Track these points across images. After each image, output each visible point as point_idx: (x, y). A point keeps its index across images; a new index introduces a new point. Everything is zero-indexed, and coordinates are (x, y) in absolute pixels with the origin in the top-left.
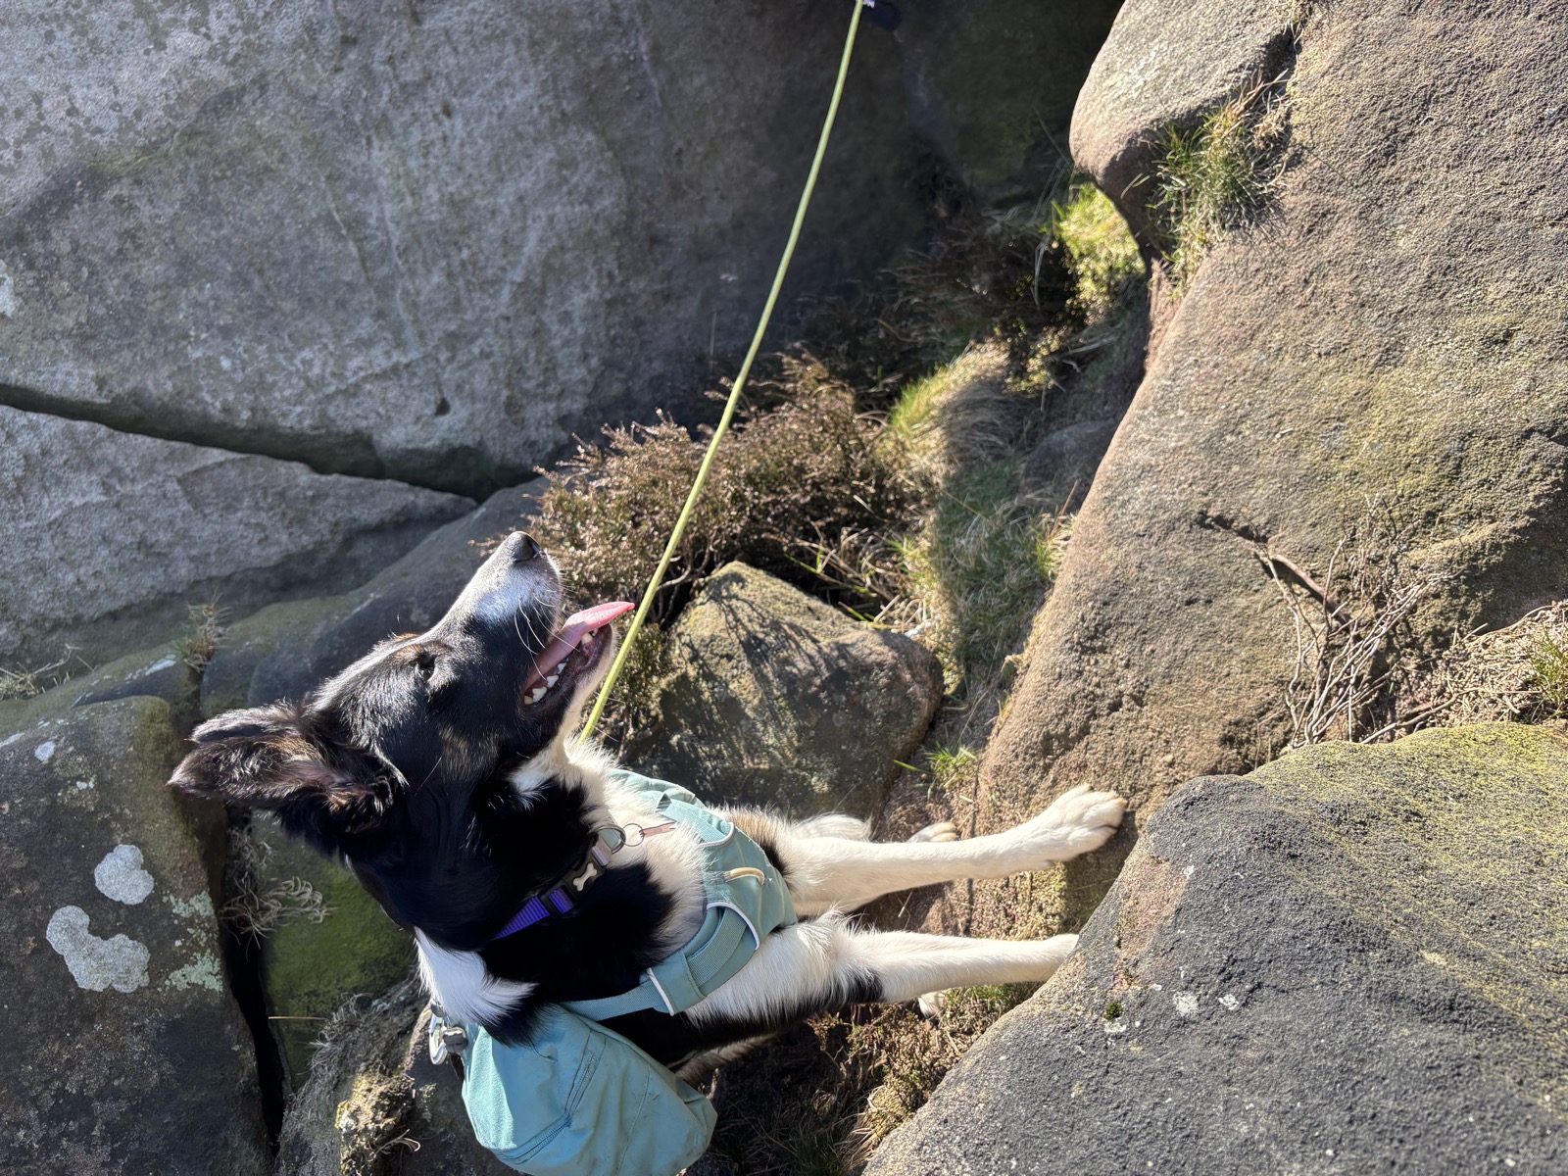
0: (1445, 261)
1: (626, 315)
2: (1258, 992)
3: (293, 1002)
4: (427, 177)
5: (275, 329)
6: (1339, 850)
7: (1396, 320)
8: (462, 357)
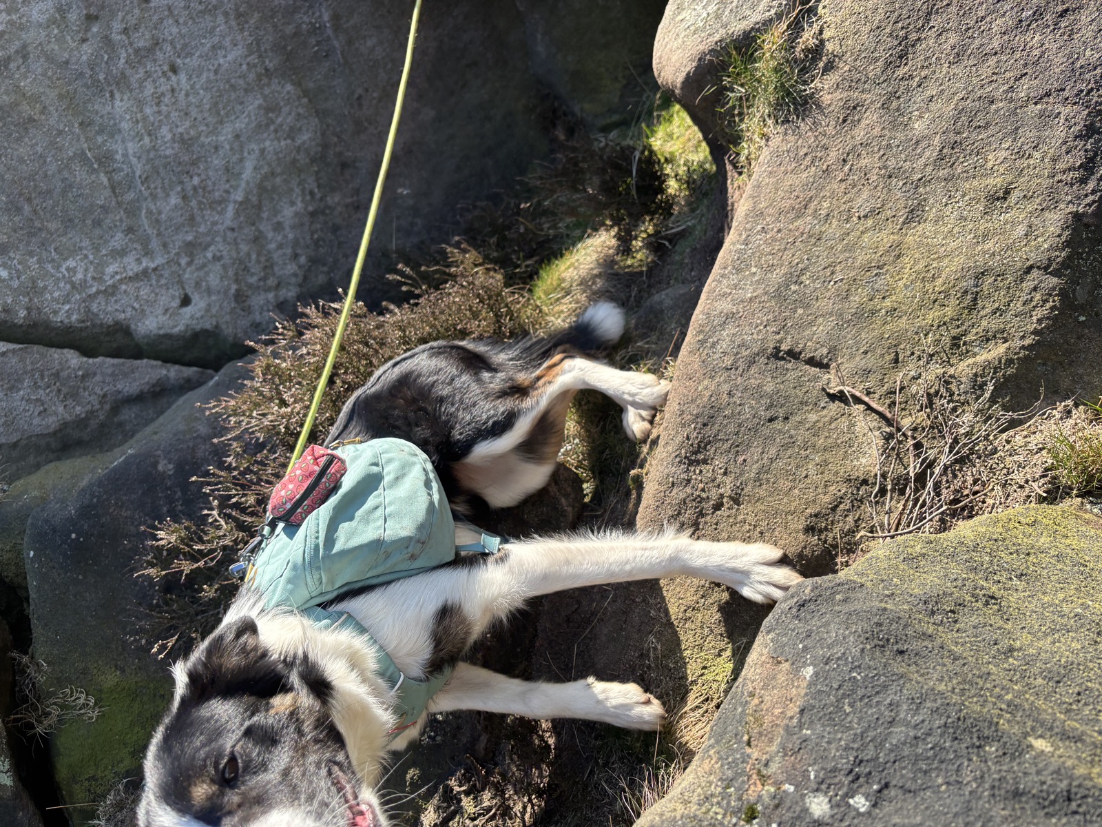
0: (952, 137)
1: (326, 223)
2: (886, 792)
3: (76, 787)
4: (160, 121)
5: (43, 244)
6: (939, 641)
7: (917, 187)
8: (199, 261)
